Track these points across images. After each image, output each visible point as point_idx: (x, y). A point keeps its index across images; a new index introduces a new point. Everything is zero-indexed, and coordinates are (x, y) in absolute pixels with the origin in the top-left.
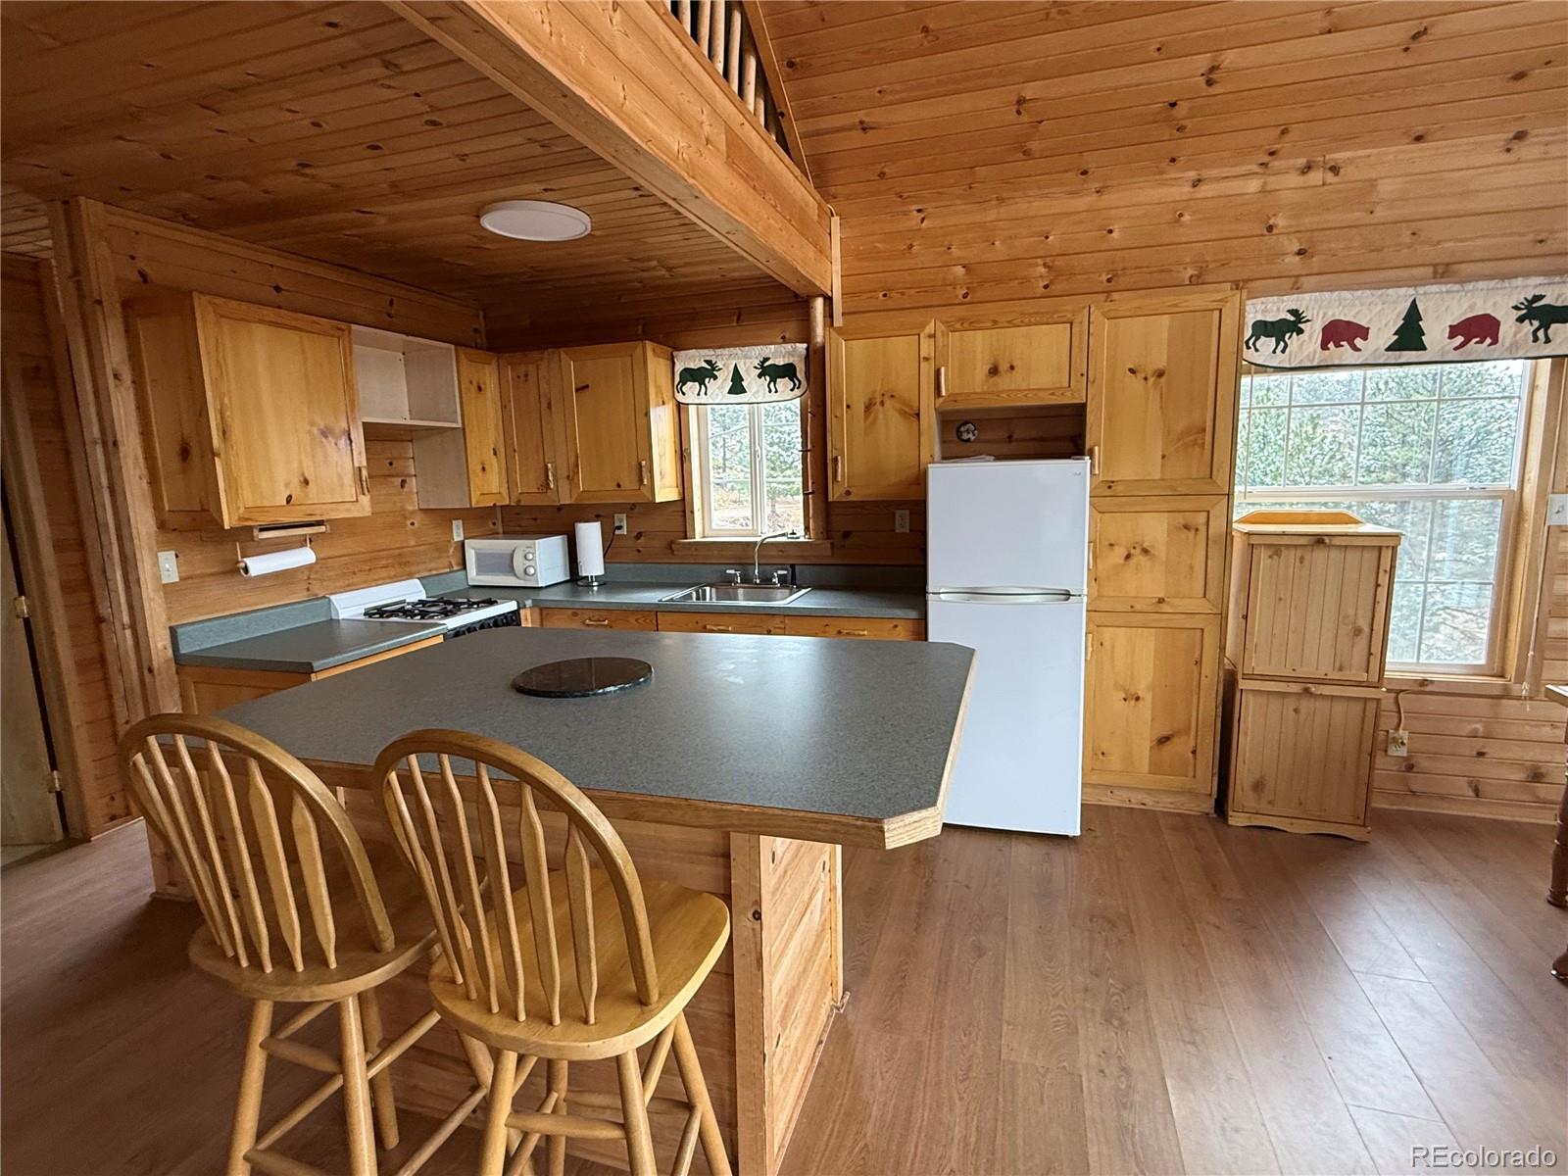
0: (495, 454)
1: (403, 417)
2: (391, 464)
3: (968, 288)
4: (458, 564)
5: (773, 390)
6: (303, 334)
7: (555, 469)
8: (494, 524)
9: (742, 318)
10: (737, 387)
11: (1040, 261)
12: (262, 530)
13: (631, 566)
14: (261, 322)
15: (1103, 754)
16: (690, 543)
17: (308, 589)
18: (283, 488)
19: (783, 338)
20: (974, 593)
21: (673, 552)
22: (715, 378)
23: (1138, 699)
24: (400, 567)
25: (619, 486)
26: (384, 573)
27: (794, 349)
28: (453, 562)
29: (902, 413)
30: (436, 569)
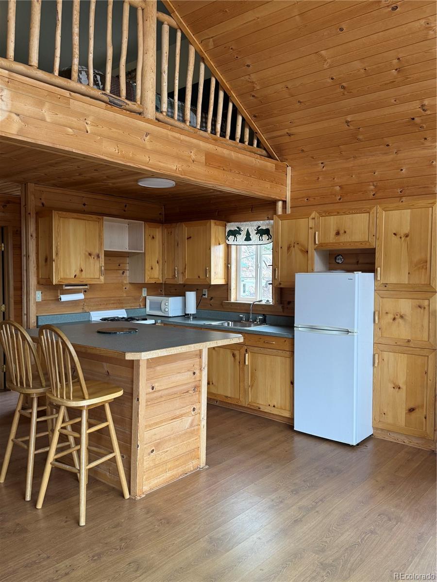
0: (158, 263)
1: (125, 248)
2: (119, 265)
3: (341, 196)
4: (144, 306)
5: (261, 239)
6: (86, 221)
7: (178, 270)
8: (161, 291)
9: (253, 209)
10: (248, 238)
11: (371, 183)
12: (66, 286)
13: (207, 311)
14: (73, 218)
15: (384, 414)
16: (228, 303)
17: (83, 309)
18: (74, 271)
19: (268, 217)
20: (312, 328)
21: (223, 306)
22: (240, 234)
23: (399, 388)
24: (119, 305)
25: (199, 277)
26: (111, 306)
27: (269, 223)
28: (141, 304)
29: (302, 251)
30: (133, 307)
